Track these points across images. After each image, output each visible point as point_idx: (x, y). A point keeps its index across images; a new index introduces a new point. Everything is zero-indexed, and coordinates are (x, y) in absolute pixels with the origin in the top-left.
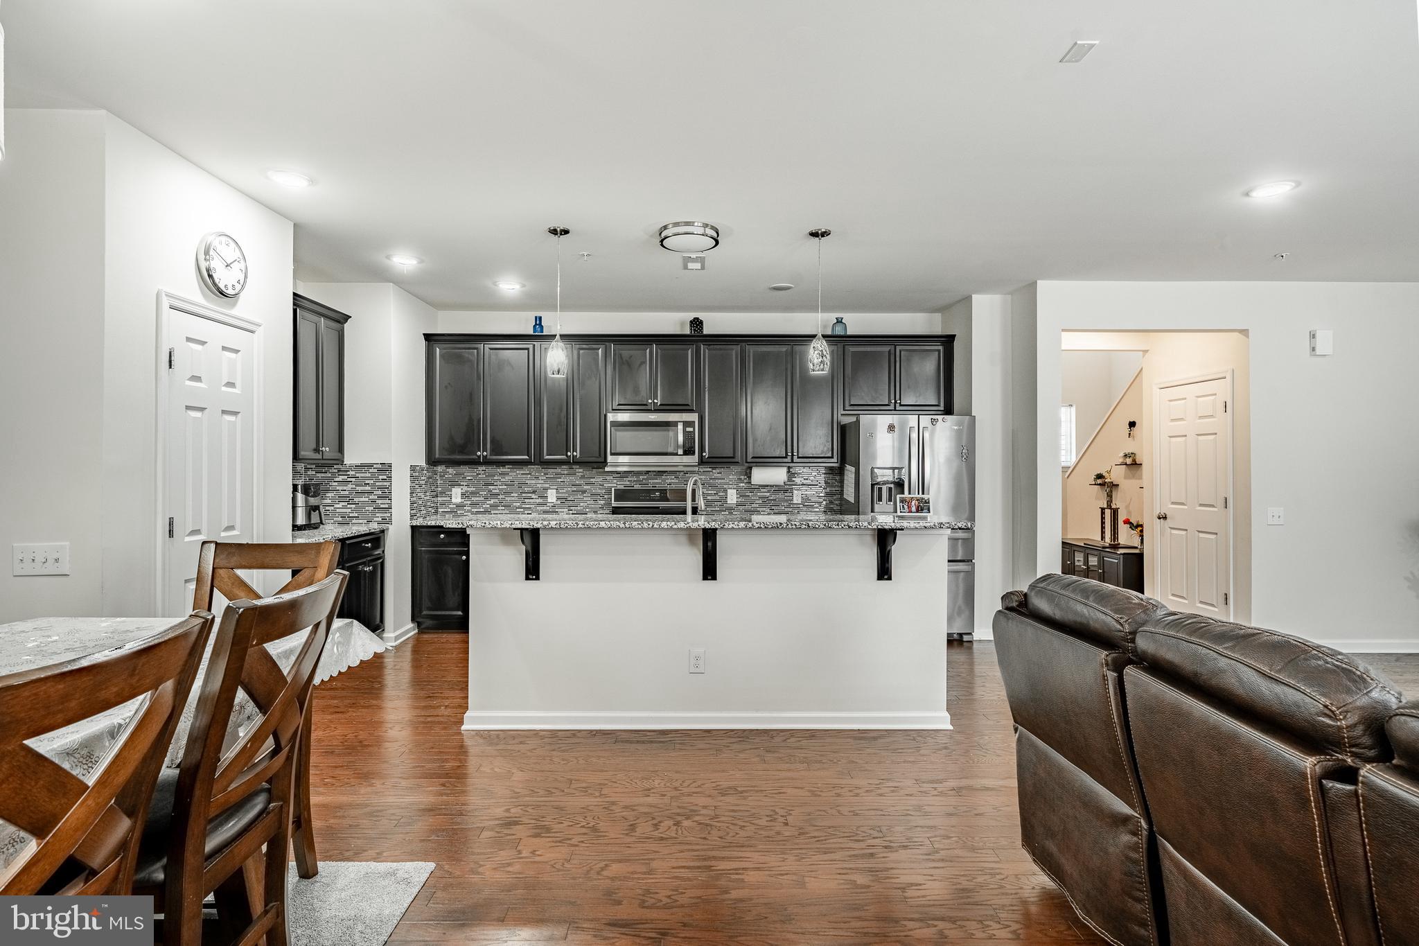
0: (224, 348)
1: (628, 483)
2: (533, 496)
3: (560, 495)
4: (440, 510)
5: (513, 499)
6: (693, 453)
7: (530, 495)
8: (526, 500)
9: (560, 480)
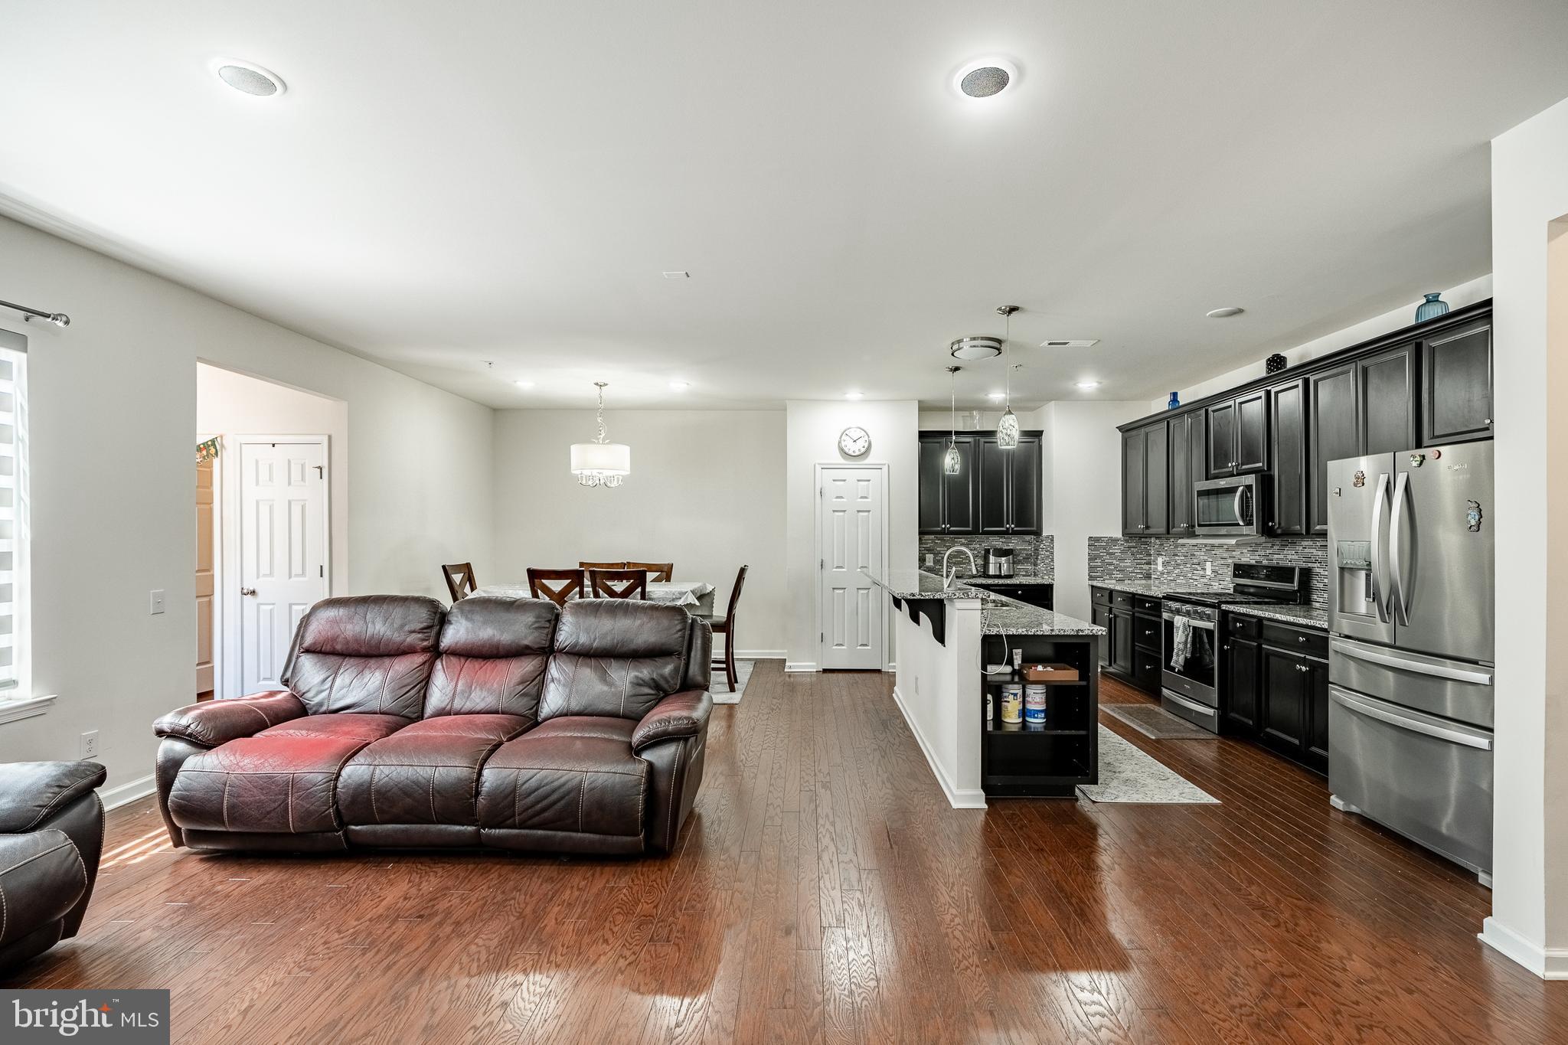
0: (858, 481)
1: (1258, 557)
2: (1199, 568)
3: (1214, 568)
4: (1153, 576)
5: (1188, 569)
6: (1252, 524)
7: (1197, 566)
8: (1195, 572)
9: (1213, 552)
